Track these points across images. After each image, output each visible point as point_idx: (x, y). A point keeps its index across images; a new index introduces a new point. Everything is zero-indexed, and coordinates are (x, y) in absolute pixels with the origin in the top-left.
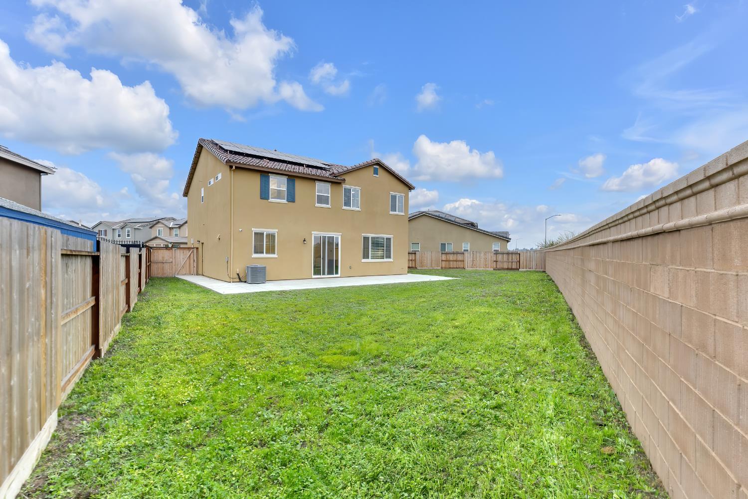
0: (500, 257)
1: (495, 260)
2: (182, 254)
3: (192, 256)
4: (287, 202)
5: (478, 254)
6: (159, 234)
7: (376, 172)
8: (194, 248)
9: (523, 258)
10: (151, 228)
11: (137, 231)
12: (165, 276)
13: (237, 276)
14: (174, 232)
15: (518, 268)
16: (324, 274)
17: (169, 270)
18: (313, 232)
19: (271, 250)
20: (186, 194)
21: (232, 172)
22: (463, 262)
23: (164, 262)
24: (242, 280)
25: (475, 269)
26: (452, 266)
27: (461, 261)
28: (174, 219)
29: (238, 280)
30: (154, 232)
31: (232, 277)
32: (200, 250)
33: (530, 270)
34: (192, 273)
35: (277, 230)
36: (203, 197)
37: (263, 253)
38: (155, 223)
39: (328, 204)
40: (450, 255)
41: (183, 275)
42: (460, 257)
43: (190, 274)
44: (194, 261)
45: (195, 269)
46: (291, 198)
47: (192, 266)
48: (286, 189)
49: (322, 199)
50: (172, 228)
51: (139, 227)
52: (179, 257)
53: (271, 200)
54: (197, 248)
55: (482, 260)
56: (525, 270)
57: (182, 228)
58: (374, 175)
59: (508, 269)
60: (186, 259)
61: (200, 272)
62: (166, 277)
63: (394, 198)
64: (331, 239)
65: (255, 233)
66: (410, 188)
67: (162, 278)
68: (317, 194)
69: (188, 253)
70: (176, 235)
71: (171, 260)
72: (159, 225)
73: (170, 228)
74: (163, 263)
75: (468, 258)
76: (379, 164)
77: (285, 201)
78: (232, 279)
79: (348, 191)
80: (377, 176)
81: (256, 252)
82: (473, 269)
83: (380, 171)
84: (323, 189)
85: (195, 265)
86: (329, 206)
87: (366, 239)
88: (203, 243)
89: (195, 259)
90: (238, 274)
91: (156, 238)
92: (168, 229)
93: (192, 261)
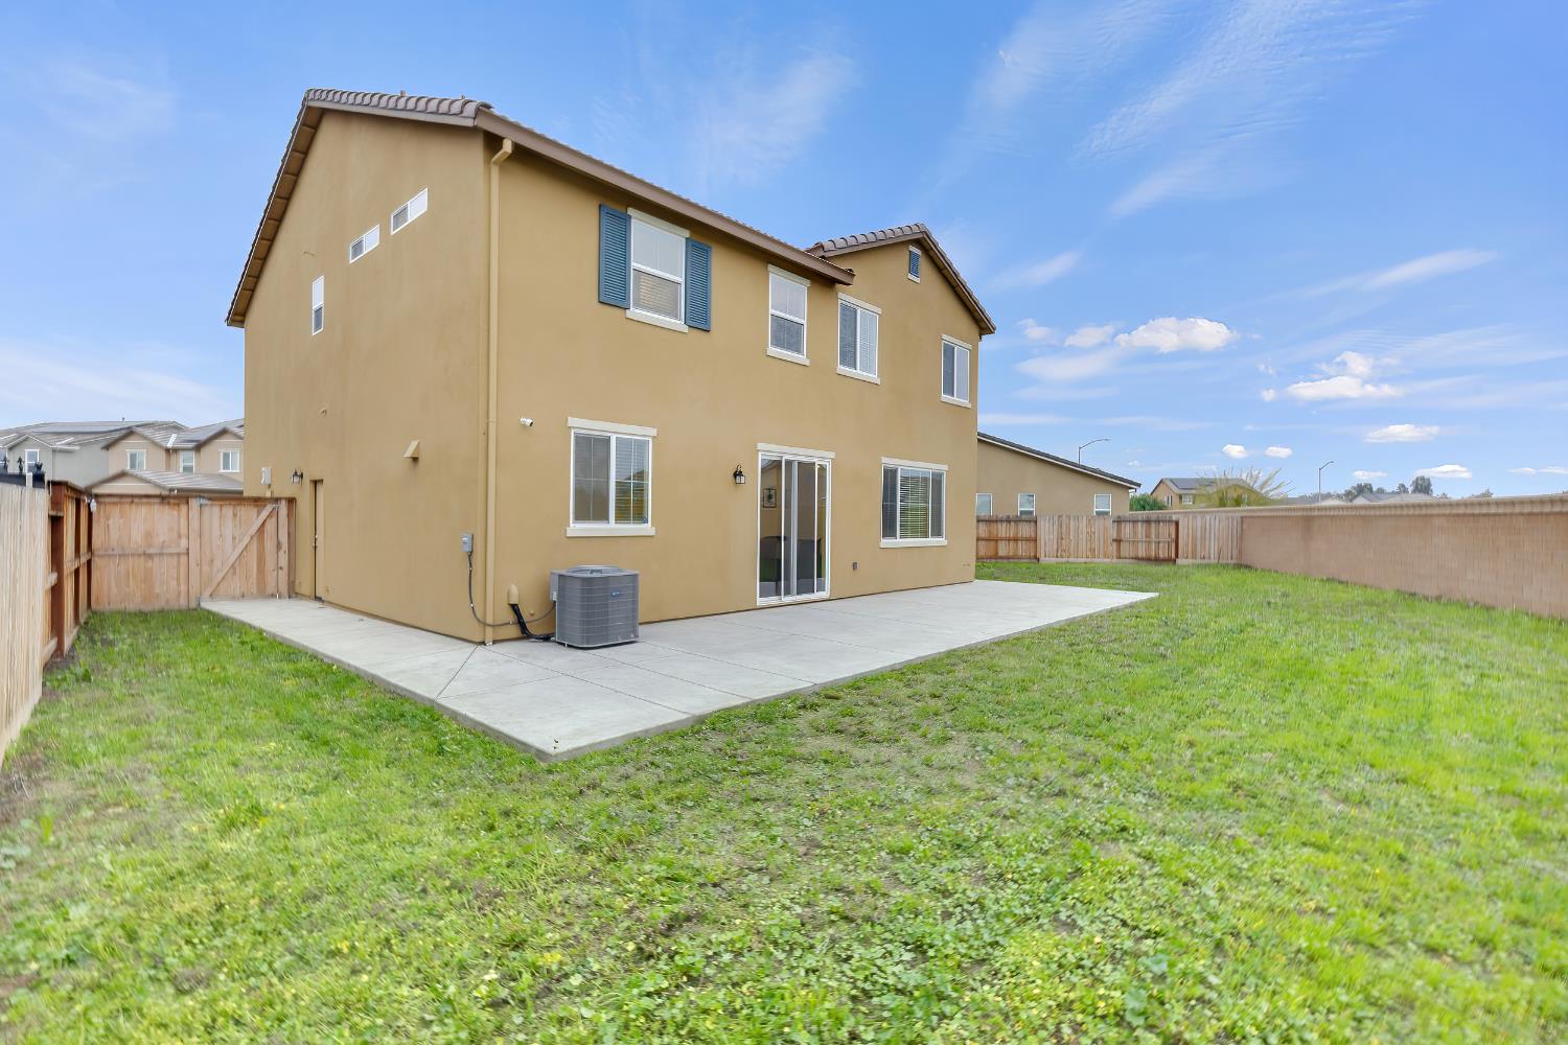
0: (1127, 530)
1: (1115, 536)
2: (229, 523)
3: (270, 527)
4: (685, 329)
5: (1072, 523)
6: (133, 466)
7: (914, 270)
8: (277, 500)
9: (1186, 531)
10: (107, 447)
11: (59, 458)
12: (157, 605)
13: (511, 617)
14: (183, 460)
15: (1173, 556)
16: (788, 592)
17: (174, 583)
18: (760, 446)
19: (632, 506)
20: (239, 315)
21: (495, 170)
22: (1032, 544)
23: (152, 551)
24: (532, 629)
25: (1064, 560)
26: (1001, 553)
27: (1027, 540)
28: (176, 428)
29: (514, 631)
30: (117, 460)
31: (489, 620)
32: (304, 506)
33: (1204, 562)
34: (270, 590)
35: (654, 432)
36: (318, 311)
37: (604, 517)
38: (116, 435)
39: (799, 350)
40: (999, 525)
41: (234, 598)
42: (1025, 530)
43: (264, 593)
44: (279, 546)
45: (283, 575)
46: (699, 319)
47: (270, 565)
48: (681, 280)
49: (787, 334)
50: (176, 450)
51: (69, 444)
52: (216, 532)
53: (635, 312)
54: (291, 501)
55: (1083, 536)
56: (1190, 561)
57: (205, 451)
58: (910, 276)
59: (1148, 560)
60: (246, 540)
61: (305, 588)
62: (162, 611)
63: (949, 352)
64: (806, 469)
65: (578, 438)
66: (983, 326)
67: (144, 616)
68: (771, 311)
69: (253, 518)
70: (188, 469)
71: (184, 543)
72: (130, 441)
73: (168, 450)
74: (150, 556)
75: (1047, 532)
76: (924, 245)
77: (679, 324)
78: (489, 630)
79: (849, 315)
80: (915, 279)
81: (582, 515)
82: (1060, 560)
83: (924, 266)
84: (786, 295)
85: (283, 561)
86: (802, 358)
87: (890, 475)
88: (316, 483)
89: (284, 539)
90: (515, 608)
91: (122, 475)
92: (164, 453)
93: (270, 545)
